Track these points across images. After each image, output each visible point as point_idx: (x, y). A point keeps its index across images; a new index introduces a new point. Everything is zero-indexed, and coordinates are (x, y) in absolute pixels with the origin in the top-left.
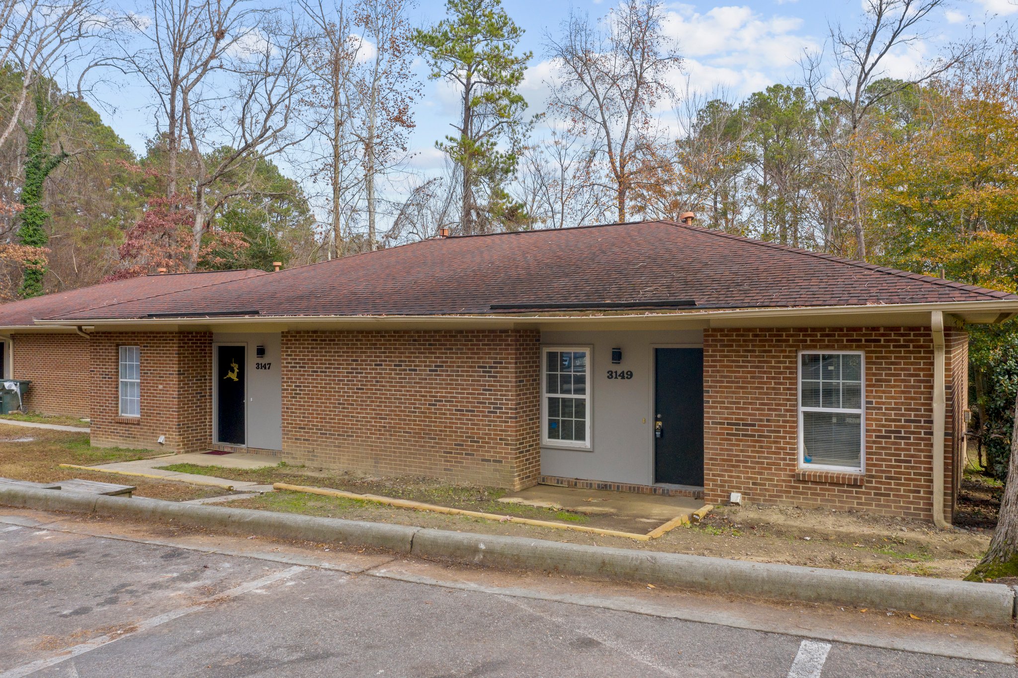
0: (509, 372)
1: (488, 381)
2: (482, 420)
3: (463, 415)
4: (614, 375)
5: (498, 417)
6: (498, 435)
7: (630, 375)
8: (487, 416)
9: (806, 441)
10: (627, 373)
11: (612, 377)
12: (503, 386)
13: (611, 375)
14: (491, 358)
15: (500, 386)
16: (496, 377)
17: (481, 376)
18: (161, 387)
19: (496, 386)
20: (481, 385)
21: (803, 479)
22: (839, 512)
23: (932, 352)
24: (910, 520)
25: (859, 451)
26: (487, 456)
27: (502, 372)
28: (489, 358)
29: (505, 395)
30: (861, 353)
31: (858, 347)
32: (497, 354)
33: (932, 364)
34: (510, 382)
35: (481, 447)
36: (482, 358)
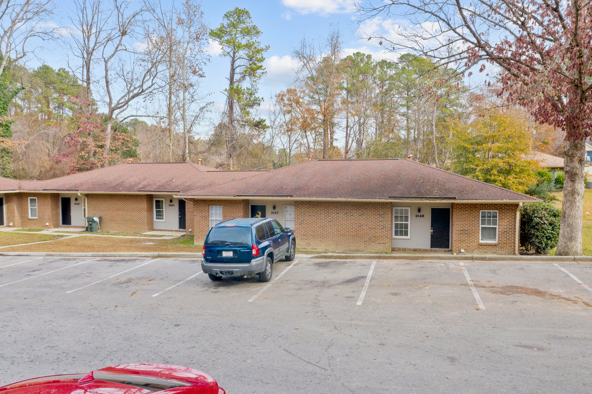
0: (389, 216)
1: (381, 219)
2: (378, 231)
3: (371, 230)
4: (418, 216)
5: (385, 230)
7: (423, 216)
8: (380, 230)
9: (482, 235)
16: (384, 217)
19: (384, 220)
20: (378, 220)
21: (481, 245)
22: (491, 253)
23: (516, 211)
24: (510, 254)
25: (496, 237)
26: (380, 242)
29: (387, 223)
30: (497, 211)
31: (497, 210)
33: (516, 214)
34: (389, 219)
35: (378, 239)
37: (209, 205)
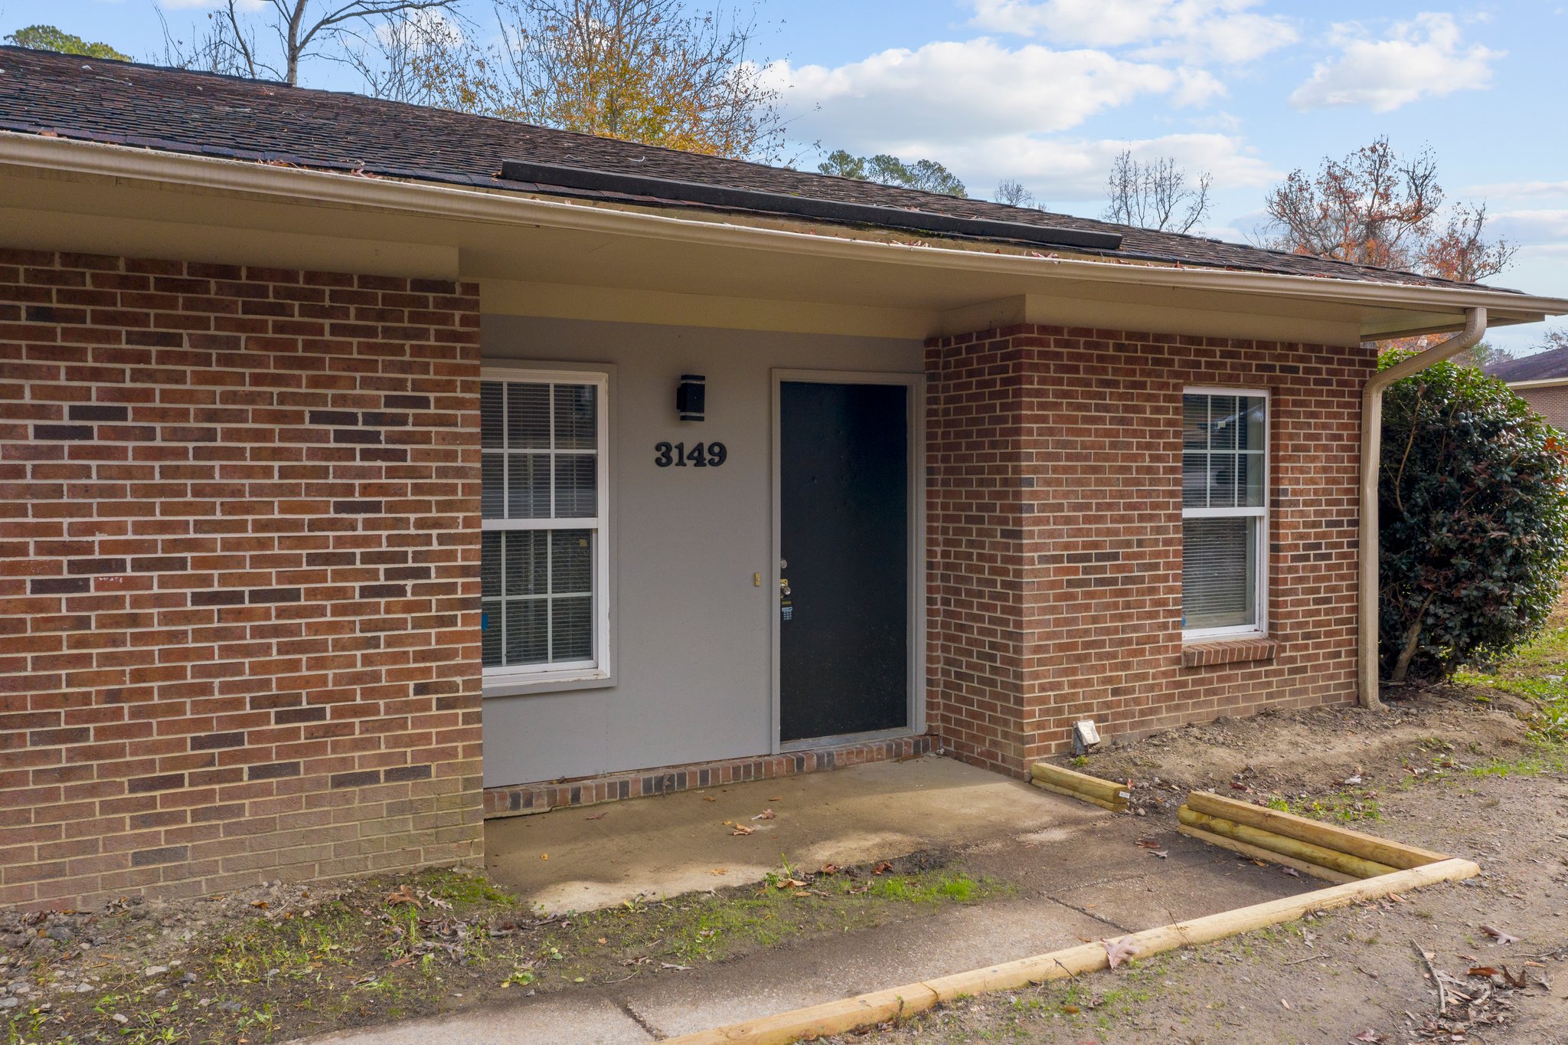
0: (456, 438)
1: (361, 473)
2: (332, 627)
3: (240, 615)
4: (675, 454)
5: (409, 607)
6: (410, 674)
7: (720, 454)
8: (357, 609)
10: (711, 450)
11: (669, 461)
12: (432, 489)
13: (665, 455)
14: (378, 384)
15: (418, 489)
16: (401, 455)
17: (329, 455)
19: (400, 490)
20: (331, 490)
21: (1193, 665)
25: (1250, 590)
26: (359, 761)
27: (426, 438)
28: (366, 383)
29: (436, 524)
30: (1266, 394)
31: (1262, 382)
32: (406, 367)
34: (460, 473)
35: (329, 731)
36: (331, 382)
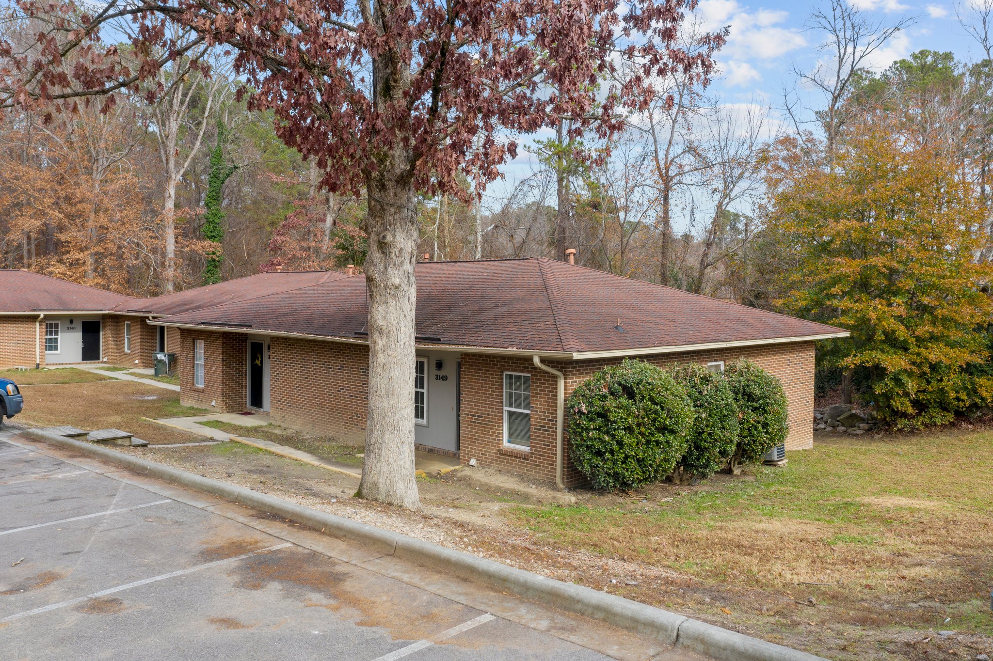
4: (438, 377)
7: (447, 378)
9: (508, 429)
10: (444, 377)
18: (214, 368)
21: (503, 453)
30: (530, 376)
31: (528, 372)
33: (557, 385)
37: (194, 339)
